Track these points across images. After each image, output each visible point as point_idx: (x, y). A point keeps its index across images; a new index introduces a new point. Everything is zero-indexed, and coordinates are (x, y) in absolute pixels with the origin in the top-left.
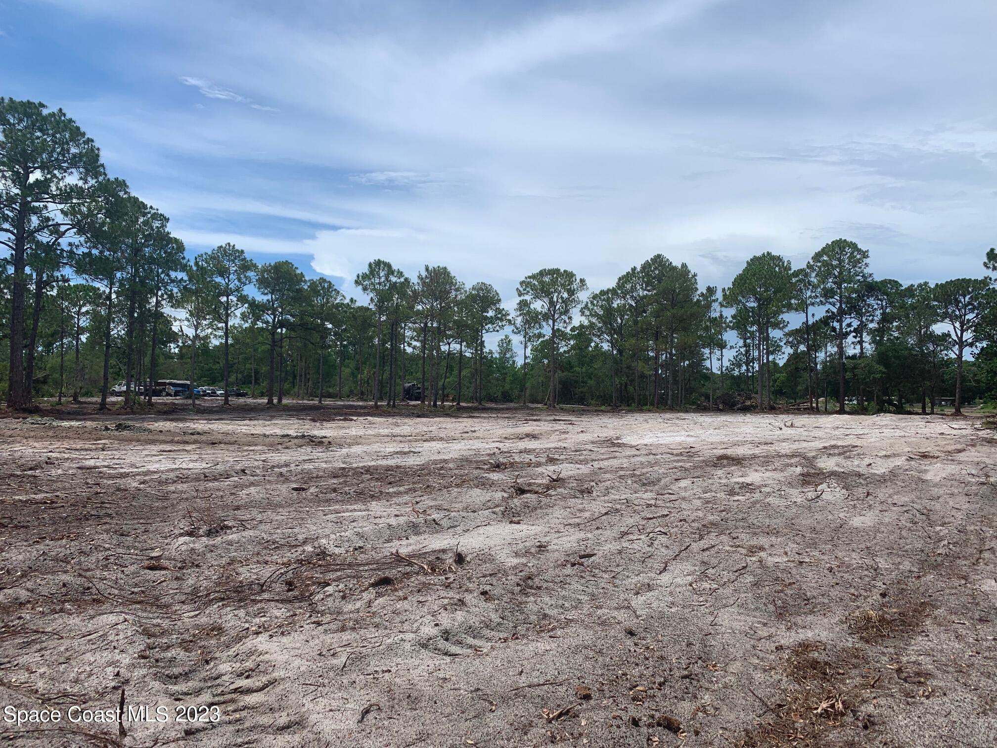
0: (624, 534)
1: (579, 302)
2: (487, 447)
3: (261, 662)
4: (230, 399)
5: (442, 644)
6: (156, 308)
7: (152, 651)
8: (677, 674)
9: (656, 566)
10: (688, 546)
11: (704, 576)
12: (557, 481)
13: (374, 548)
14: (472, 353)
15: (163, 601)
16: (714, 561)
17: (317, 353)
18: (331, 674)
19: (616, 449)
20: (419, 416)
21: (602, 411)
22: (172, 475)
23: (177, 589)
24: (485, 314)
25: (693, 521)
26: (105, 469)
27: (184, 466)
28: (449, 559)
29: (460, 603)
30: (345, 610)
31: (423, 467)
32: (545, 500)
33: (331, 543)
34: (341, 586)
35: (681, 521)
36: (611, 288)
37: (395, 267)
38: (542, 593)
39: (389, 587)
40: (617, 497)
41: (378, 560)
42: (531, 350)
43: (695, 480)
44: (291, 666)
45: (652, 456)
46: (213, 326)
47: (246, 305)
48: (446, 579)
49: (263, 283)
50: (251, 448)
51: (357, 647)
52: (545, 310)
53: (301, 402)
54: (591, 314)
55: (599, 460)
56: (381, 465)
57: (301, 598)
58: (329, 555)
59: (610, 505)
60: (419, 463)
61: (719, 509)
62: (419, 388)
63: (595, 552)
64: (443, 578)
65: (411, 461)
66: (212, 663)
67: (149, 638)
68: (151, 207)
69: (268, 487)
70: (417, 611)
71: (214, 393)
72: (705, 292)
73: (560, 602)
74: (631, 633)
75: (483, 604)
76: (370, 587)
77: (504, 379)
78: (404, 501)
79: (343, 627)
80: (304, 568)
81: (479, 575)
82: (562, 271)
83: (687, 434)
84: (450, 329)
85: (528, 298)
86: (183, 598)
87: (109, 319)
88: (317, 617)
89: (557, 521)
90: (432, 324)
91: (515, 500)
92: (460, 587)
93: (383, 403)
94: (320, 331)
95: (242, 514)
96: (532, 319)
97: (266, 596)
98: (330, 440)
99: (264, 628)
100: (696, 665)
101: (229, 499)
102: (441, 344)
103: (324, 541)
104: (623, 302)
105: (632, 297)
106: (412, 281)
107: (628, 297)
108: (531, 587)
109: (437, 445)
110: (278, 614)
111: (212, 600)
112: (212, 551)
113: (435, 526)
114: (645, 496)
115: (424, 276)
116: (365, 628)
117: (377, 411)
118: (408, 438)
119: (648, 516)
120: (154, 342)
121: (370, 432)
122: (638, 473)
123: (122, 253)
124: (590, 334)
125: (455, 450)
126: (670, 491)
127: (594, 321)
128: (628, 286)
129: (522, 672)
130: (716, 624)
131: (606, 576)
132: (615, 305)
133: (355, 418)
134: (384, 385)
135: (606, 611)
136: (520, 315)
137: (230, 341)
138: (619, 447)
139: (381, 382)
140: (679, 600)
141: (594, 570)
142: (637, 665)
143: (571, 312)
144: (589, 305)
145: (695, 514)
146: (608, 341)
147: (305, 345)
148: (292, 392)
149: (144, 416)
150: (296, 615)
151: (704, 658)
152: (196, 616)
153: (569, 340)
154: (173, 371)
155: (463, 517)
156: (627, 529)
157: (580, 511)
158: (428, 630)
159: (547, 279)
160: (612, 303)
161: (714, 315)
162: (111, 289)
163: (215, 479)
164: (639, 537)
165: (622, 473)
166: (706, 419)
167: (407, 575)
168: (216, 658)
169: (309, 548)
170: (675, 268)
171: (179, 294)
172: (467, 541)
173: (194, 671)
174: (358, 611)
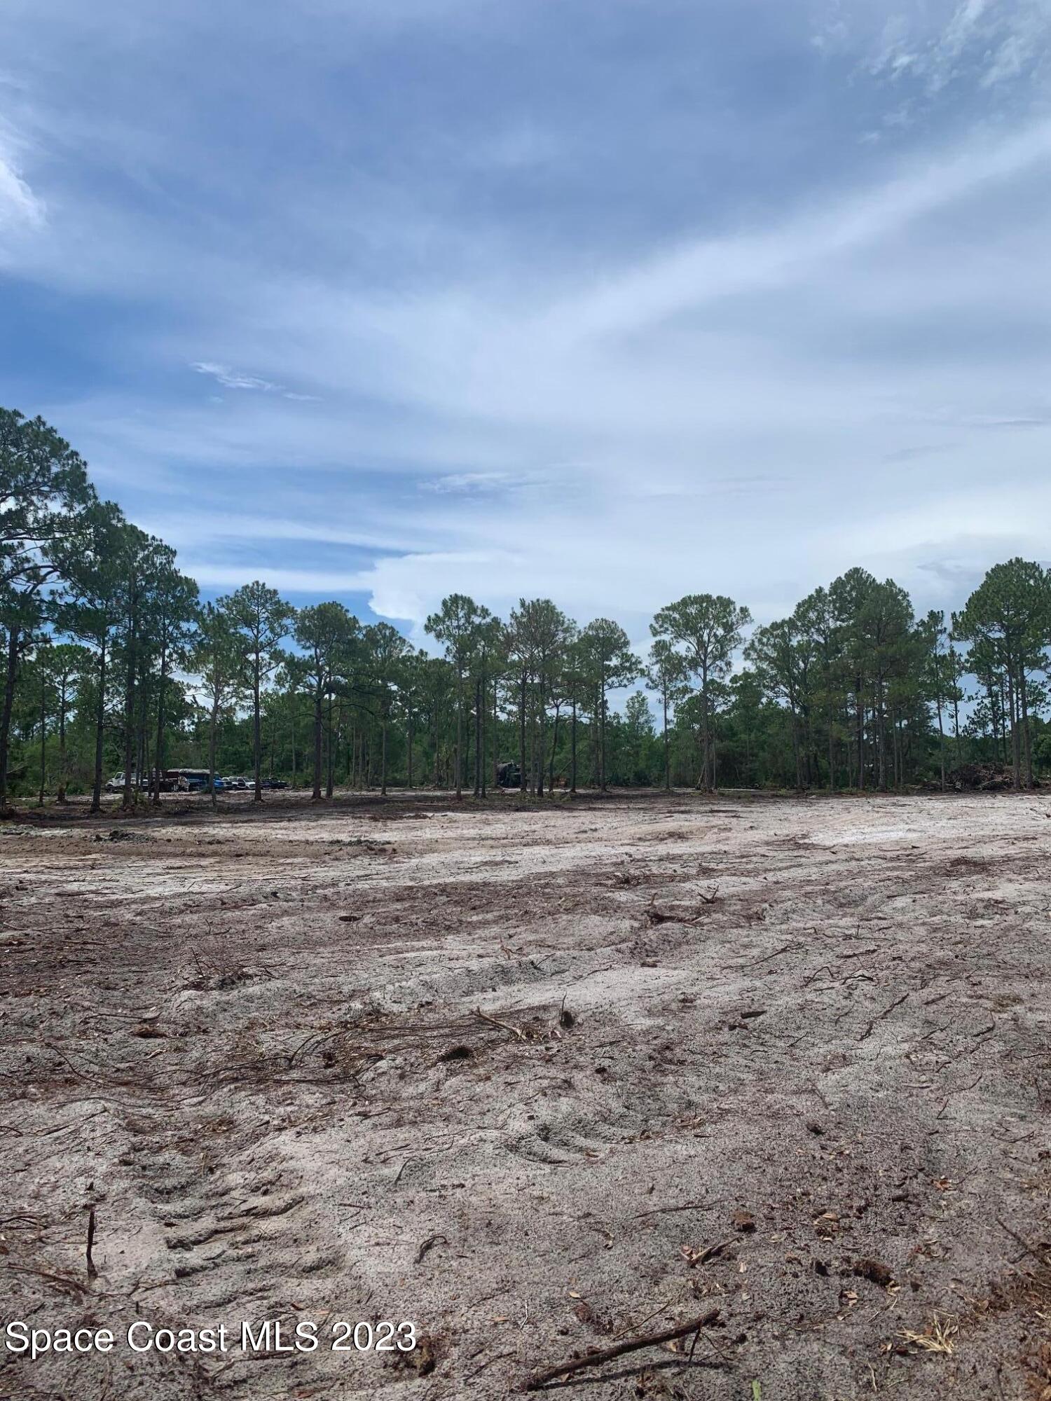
0: (809, 980)
1: (740, 640)
2: (613, 852)
3: (283, 1171)
4: (262, 792)
5: (539, 1146)
6: (163, 673)
7: (138, 1154)
8: (886, 1193)
9: (855, 1028)
10: (904, 998)
11: (927, 1042)
12: (713, 902)
13: (447, 1004)
14: (590, 719)
15: (157, 1081)
16: (943, 1020)
17: (377, 725)
18: (380, 1190)
19: (802, 852)
20: (518, 810)
21: (782, 796)
22: (178, 902)
23: (176, 1064)
24: (607, 663)
25: (913, 959)
26: (91, 896)
27: (196, 889)
28: (553, 1020)
29: (566, 1085)
30: (405, 1095)
31: (519, 885)
32: (693, 932)
33: (387, 997)
34: (399, 1060)
35: (894, 959)
36: (787, 619)
37: (478, 603)
38: (686, 1070)
39: (466, 1062)
40: (801, 925)
41: (453, 1021)
42: (675, 711)
43: (917, 896)
44: (325, 1178)
45: (854, 863)
46: (238, 693)
47: (282, 664)
48: (547, 1049)
49: (304, 633)
50: (289, 861)
51: (417, 1150)
52: (692, 654)
53: (358, 793)
54: (759, 657)
55: (775, 869)
56: (462, 882)
57: (343, 1078)
58: (385, 1015)
59: (789, 937)
60: (515, 878)
61: (953, 940)
62: (518, 770)
63: (766, 1008)
64: (543, 1048)
65: (506, 875)
66: (218, 1172)
67: (135, 1136)
68: (153, 538)
69: (307, 916)
70: (505, 1098)
71: (242, 785)
72: (926, 619)
73: (713, 1083)
74: (816, 1131)
75: (598, 1087)
76: (439, 1061)
77: (637, 753)
78: (493, 934)
79: (399, 1120)
80: (348, 1034)
81: (594, 1044)
82: (714, 597)
83: (907, 827)
84: (558, 685)
85: (666, 637)
86: (184, 1077)
87: (102, 689)
88: (364, 1106)
89: (712, 963)
90: (532, 680)
91: (650, 932)
92: (567, 1062)
93: (469, 793)
94: (381, 696)
95: (269, 957)
96: (673, 667)
97: (295, 1074)
98: (395, 846)
99: (290, 1122)
100: (915, 1181)
101: (252, 936)
102: (546, 707)
103: (377, 995)
104: (806, 638)
105: (818, 630)
106: (503, 622)
107: (813, 630)
108: (671, 1062)
109: (541, 851)
110: (311, 1102)
111: (222, 1081)
112: (225, 1010)
113: (534, 972)
114: (842, 923)
115: (519, 614)
116: (431, 1122)
117: (459, 804)
118: (502, 841)
119: (845, 953)
120: (160, 719)
121: (450, 834)
122: (832, 888)
123: (118, 599)
124: (759, 686)
125: (567, 858)
126: (880, 915)
127: (765, 667)
128: (812, 615)
129: (653, 1189)
130: (945, 1118)
131: (781, 1044)
132: (794, 643)
133: (430, 815)
134: (470, 766)
135: (780, 1096)
136: (657, 662)
137: (262, 713)
138: (807, 849)
139: (465, 763)
140: (888, 1079)
141: (763, 1036)
142: (825, 1179)
143: (729, 655)
144: (756, 644)
145: (916, 949)
146: (786, 695)
147: (362, 715)
148: (347, 780)
149: (147, 820)
150: (335, 1102)
151: (929, 1169)
152: (200, 1103)
153: (729, 695)
154: (187, 757)
155: (574, 958)
156: (814, 972)
157: (746, 946)
158: (519, 1126)
159: (692, 610)
160: (790, 640)
161: (941, 652)
162: (103, 649)
163: (237, 907)
164: (832, 985)
165: (809, 889)
166: (936, 805)
167: (493, 1043)
168: (224, 1165)
169: (357, 1005)
170: (879, 586)
171: (193, 653)
172: (578, 993)
173: (194, 1183)
174: (421, 1096)
